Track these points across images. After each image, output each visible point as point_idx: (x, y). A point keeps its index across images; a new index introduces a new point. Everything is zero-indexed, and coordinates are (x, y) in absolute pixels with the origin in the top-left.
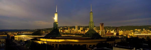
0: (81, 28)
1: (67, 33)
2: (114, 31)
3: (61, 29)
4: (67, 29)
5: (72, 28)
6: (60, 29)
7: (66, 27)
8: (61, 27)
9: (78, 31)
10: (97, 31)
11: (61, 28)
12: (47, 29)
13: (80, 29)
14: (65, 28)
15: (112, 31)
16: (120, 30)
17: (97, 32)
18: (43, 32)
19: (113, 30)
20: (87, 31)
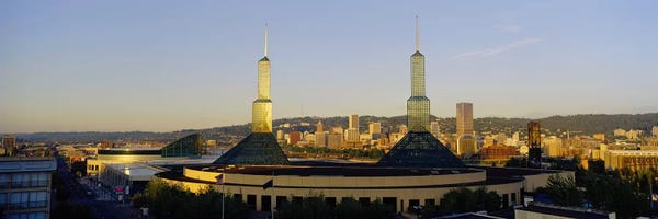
0: (371, 126)
1: (310, 149)
2: (520, 136)
3: (286, 131)
4: (312, 130)
5: (334, 126)
6: (282, 129)
7: (307, 119)
8: (285, 121)
9: (362, 136)
10: (443, 139)
11: (286, 126)
12: (226, 130)
13: (368, 129)
14: (303, 124)
15: (509, 140)
16: (547, 135)
17: (443, 142)
18: (210, 142)
19: (516, 135)
20: (401, 137)
